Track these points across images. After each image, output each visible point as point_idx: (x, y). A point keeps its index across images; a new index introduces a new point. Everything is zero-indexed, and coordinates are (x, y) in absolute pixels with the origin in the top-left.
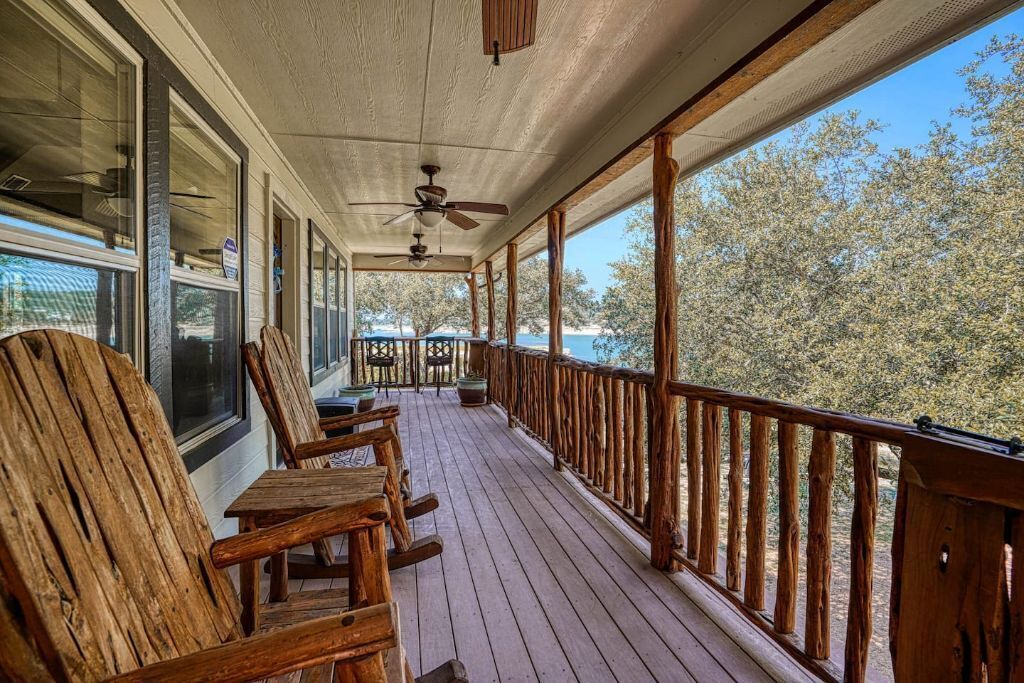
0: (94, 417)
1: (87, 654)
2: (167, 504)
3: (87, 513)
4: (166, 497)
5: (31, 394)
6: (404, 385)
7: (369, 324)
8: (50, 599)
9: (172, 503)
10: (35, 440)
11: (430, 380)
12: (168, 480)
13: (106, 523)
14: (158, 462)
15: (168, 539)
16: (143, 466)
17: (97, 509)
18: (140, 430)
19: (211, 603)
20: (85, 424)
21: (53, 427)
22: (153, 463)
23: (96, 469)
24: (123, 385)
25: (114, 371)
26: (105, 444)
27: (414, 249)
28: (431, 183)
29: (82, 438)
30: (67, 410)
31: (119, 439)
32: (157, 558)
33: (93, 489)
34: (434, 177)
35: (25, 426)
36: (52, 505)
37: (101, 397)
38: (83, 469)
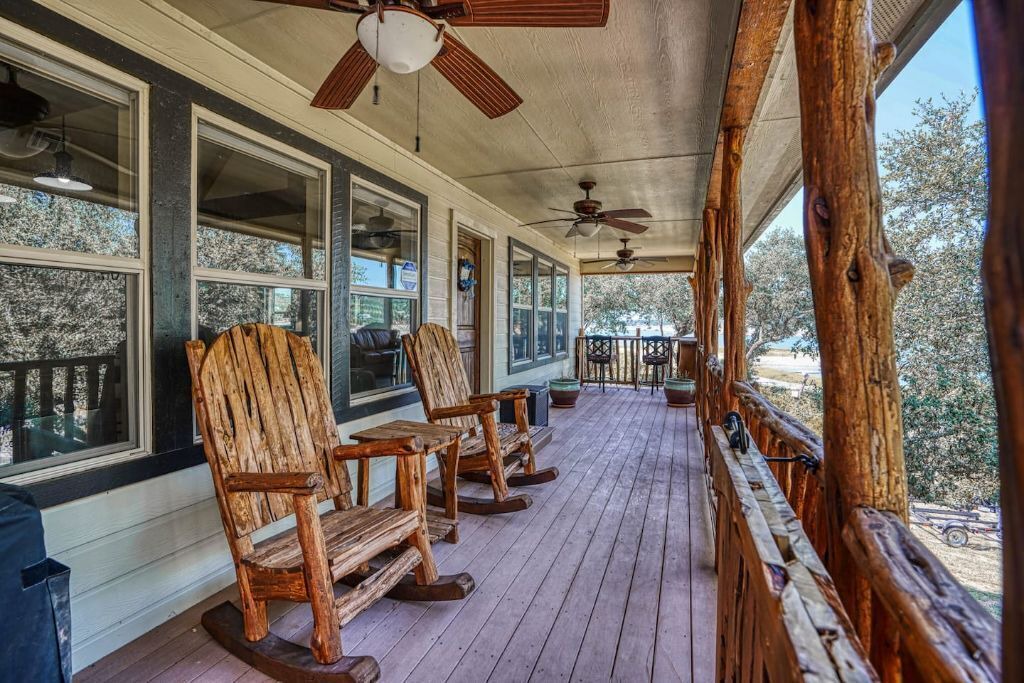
0: (273, 365)
1: (231, 460)
2: (309, 416)
3: (254, 405)
4: (309, 412)
5: (238, 350)
6: (625, 382)
7: (624, 324)
8: (219, 431)
9: (313, 416)
10: (234, 369)
11: (650, 379)
12: (313, 405)
13: (264, 413)
14: (309, 394)
15: (305, 434)
16: (298, 394)
17: (261, 406)
18: (301, 375)
19: (326, 475)
20: (267, 368)
21: (246, 365)
22: (305, 393)
23: (267, 388)
24: (296, 352)
25: (292, 345)
26: (276, 379)
27: (620, 253)
28: (588, 198)
29: (263, 375)
30: (258, 360)
31: (287, 379)
32: (294, 440)
33: (261, 398)
34: (590, 191)
35: (230, 363)
36: (233, 398)
37: (280, 357)
38: (258, 388)
